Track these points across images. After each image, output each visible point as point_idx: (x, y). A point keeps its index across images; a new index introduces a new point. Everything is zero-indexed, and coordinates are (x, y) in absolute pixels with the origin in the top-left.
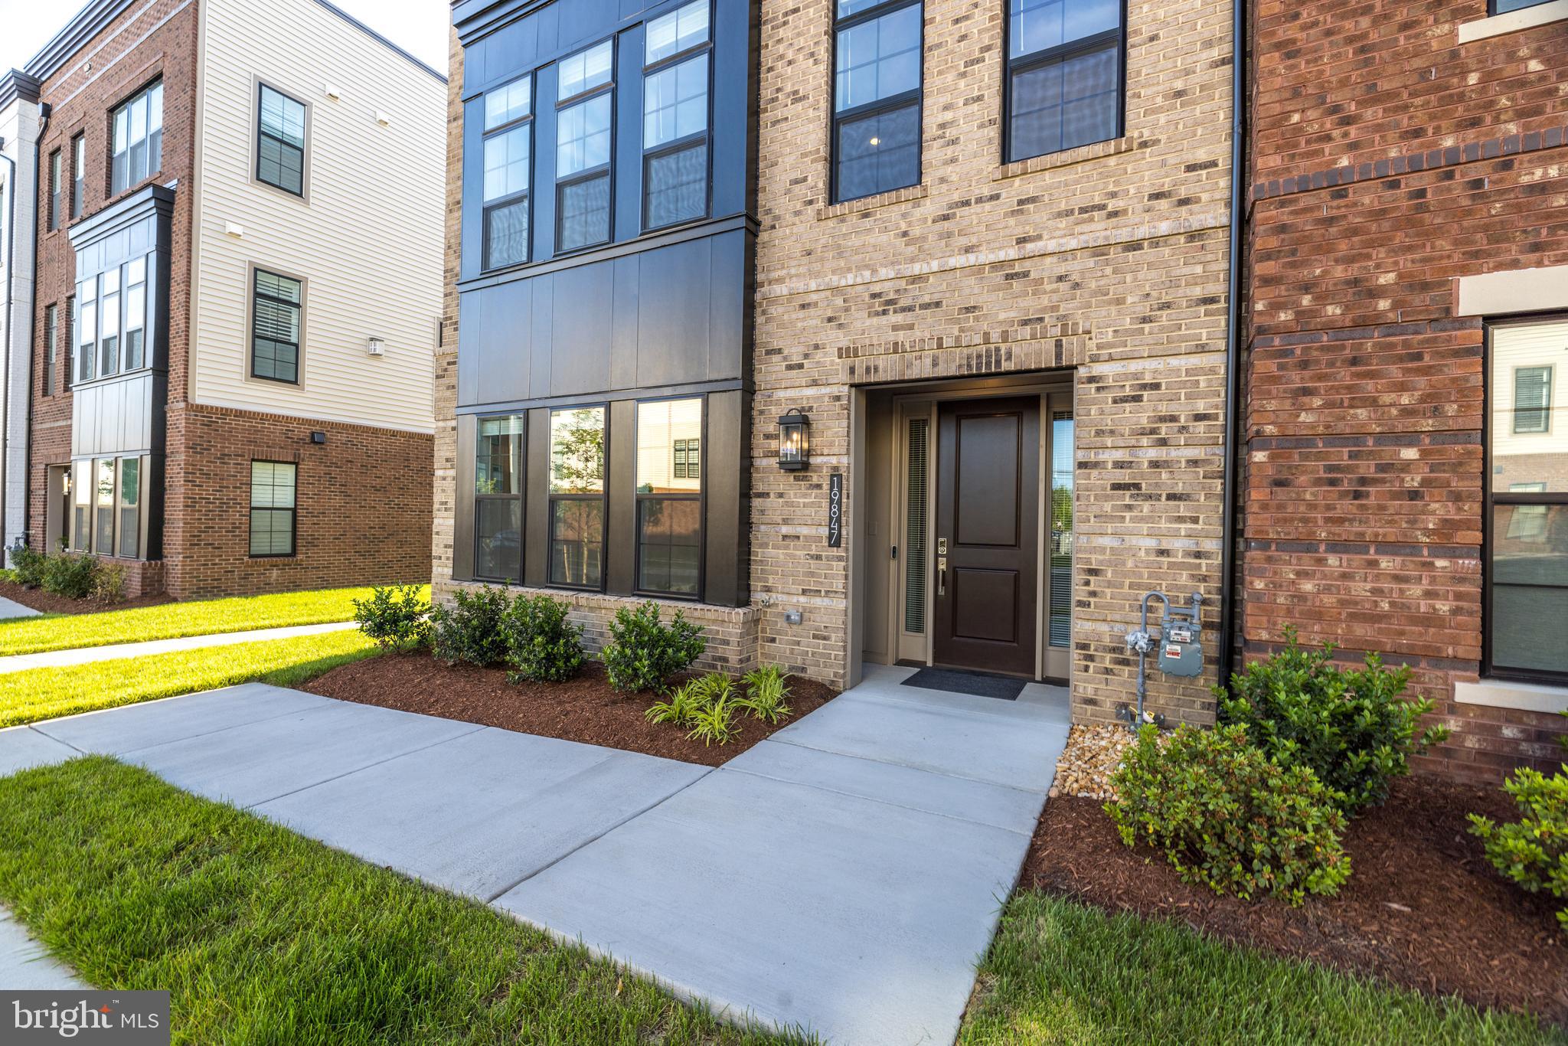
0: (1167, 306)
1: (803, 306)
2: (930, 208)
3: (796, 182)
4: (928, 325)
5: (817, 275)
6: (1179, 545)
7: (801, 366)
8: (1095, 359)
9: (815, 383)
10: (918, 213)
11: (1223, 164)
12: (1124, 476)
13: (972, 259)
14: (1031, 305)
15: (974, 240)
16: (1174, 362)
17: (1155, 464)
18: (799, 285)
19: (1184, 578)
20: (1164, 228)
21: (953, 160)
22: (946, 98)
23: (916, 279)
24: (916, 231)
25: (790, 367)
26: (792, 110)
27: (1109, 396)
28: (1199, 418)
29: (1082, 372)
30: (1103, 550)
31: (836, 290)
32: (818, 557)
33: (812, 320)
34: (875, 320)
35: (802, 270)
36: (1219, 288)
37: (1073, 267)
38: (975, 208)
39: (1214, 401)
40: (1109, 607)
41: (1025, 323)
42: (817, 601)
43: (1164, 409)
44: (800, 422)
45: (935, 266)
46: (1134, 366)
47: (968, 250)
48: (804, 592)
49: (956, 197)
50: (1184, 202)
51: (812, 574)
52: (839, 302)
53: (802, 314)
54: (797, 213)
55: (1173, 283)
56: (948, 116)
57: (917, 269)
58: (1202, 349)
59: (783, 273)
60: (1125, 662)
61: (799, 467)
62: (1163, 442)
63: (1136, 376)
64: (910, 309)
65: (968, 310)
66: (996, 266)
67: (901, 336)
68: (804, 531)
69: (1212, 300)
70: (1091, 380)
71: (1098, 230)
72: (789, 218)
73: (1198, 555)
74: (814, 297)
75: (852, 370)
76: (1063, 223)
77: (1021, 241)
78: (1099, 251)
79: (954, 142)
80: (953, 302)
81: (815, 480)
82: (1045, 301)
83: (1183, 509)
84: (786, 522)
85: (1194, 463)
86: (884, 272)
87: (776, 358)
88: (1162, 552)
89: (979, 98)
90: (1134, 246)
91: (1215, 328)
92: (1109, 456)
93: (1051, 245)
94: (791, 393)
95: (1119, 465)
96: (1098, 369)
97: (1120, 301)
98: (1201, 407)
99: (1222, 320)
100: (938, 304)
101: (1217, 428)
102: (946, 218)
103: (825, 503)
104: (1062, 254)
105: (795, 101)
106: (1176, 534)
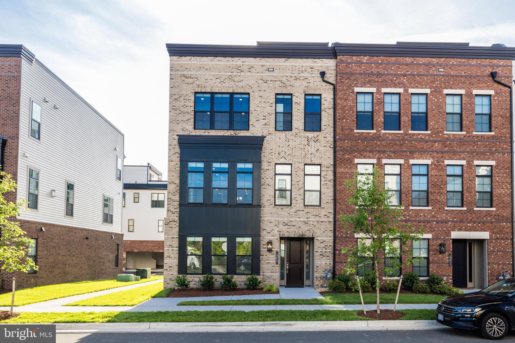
0: (326, 231)
1: (270, 222)
2: (293, 210)
3: (269, 200)
4: (292, 229)
5: (273, 217)
6: (328, 263)
7: (270, 233)
8: (317, 237)
9: (273, 236)
10: (291, 210)
11: (333, 213)
12: (321, 253)
13: (300, 219)
14: (309, 228)
15: (300, 217)
16: (327, 238)
17: (325, 252)
18: (270, 218)
19: (329, 267)
20: (326, 220)
21: (297, 203)
22: (296, 193)
23: (291, 221)
24: (291, 213)
25: (268, 233)
26: (267, 187)
27: (319, 242)
28: (330, 246)
29: (316, 238)
30: (318, 264)
31: (277, 221)
32: (274, 266)
33: (272, 225)
34: (284, 227)
35: (270, 216)
36: (332, 229)
37: (315, 223)
38: (300, 211)
39: (332, 244)
40: (320, 272)
41: (308, 230)
42: (273, 274)
43: (326, 244)
44: (270, 243)
45: (294, 219)
46: (322, 238)
47: (299, 218)
48: (271, 272)
49: (297, 209)
50: (328, 217)
51: (273, 269)
52: (277, 222)
53: (270, 223)
54: (269, 206)
55: (327, 228)
56: (296, 196)
57: (291, 219)
58: (330, 237)
59: (266, 216)
60: (322, 279)
61: (270, 250)
62: (326, 249)
63: (323, 240)
64: (290, 226)
65: (299, 227)
66: (303, 221)
67: (288, 230)
68: (271, 262)
69: (331, 231)
70: (317, 240)
71: (318, 219)
72: (267, 206)
73: (330, 264)
74: (272, 221)
75: (280, 235)
76: (313, 217)
77: (307, 218)
78: (318, 222)
79: (297, 201)
80: (297, 226)
81: (273, 253)
82: (311, 228)
83: (328, 258)
84: (267, 260)
85: (330, 252)
86: (286, 219)
87: (265, 231)
88: (326, 264)
89: (301, 195)
90: (322, 222)
91: (332, 234)
92: (319, 251)
93: (312, 220)
94: (268, 237)
95: (321, 252)
96: (318, 238)
97: (321, 229)
98: (330, 244)
99: (333, 233)
100: (295, 226)
101: (332, 248)
102: (296, 212)
103: (275, 257)
104: (313, 221)
105: (268, 186)
106: (327, 261)
